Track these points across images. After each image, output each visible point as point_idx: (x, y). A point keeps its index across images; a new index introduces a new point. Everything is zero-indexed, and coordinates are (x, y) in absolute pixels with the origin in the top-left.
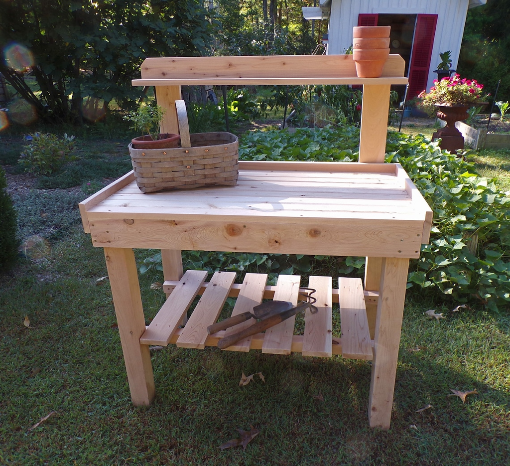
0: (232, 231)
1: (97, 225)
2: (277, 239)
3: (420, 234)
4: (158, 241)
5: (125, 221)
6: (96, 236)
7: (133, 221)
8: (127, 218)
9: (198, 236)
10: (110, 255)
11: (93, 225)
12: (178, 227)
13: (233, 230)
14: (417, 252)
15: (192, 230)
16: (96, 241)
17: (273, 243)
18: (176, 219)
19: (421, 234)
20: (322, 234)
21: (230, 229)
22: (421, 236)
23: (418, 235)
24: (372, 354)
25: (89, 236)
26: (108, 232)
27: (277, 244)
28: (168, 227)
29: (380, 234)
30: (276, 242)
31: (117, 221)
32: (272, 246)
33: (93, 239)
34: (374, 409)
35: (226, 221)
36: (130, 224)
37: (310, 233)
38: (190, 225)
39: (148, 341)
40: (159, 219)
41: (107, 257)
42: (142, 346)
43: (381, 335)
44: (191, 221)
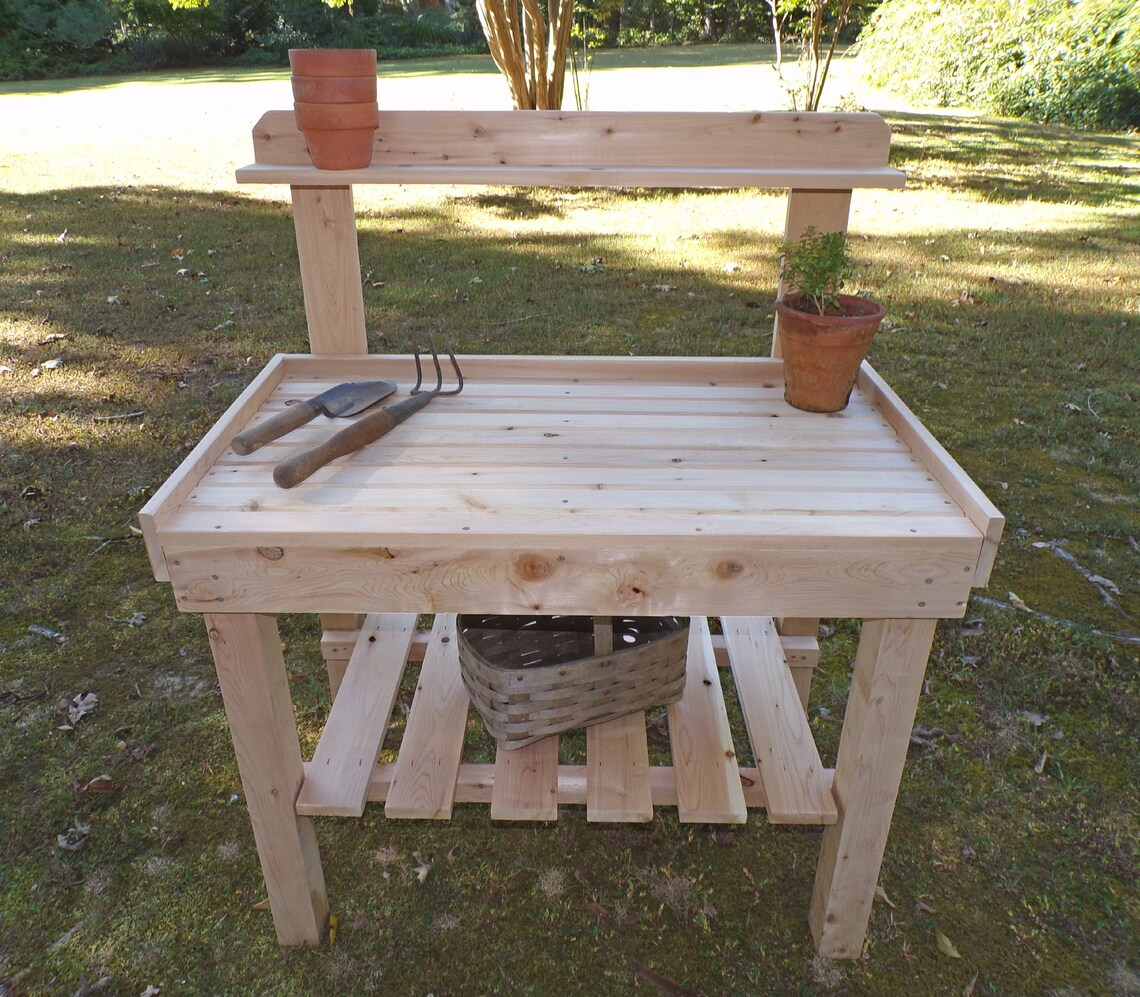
0: (529, 569)
1: (187, 564)
2: (637, 584)
3: (971, 566)
4: (345, 595)
5: (259, 551)
6: (185, 588)
7: (282, 550)
8: (267, 546)
9: (447, 582)
10: (219, 626)
11: (177, 563)
12: (395, 562)
13: (533, 567)
14: (960, 603)
15: (431, 570)
16: (184, 598)
17: (629, 594)
18: (391, 546)
19: (973, 567)
20: (747, 571)
21: (525, 566)
22: (972, 571)
23: (967, 569)
24: (835, 812)
25: (167, 587)
26: (215, 577)
27: (639, 595)
28: (370, 563)
29: (880, 569)
30: (636, 590)
31: (240, 553)
32: (625, 600)
33: (177, 594)
34: (831, 919)
35: (516, 547)
36: (275, 559)
37: (718, 570)
38: (426, 557)
39: (316, 809)
40: (346, 546)
41: (212, 630)
42: (298, 817)
43: (860, 774)
44: (428, 550)
